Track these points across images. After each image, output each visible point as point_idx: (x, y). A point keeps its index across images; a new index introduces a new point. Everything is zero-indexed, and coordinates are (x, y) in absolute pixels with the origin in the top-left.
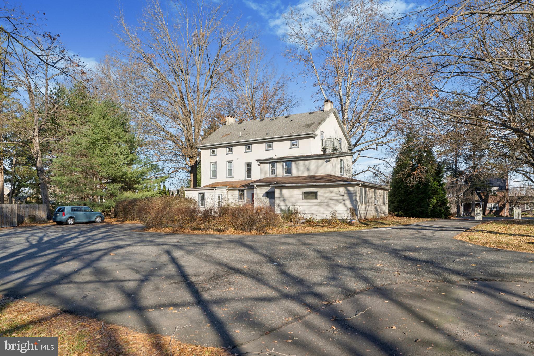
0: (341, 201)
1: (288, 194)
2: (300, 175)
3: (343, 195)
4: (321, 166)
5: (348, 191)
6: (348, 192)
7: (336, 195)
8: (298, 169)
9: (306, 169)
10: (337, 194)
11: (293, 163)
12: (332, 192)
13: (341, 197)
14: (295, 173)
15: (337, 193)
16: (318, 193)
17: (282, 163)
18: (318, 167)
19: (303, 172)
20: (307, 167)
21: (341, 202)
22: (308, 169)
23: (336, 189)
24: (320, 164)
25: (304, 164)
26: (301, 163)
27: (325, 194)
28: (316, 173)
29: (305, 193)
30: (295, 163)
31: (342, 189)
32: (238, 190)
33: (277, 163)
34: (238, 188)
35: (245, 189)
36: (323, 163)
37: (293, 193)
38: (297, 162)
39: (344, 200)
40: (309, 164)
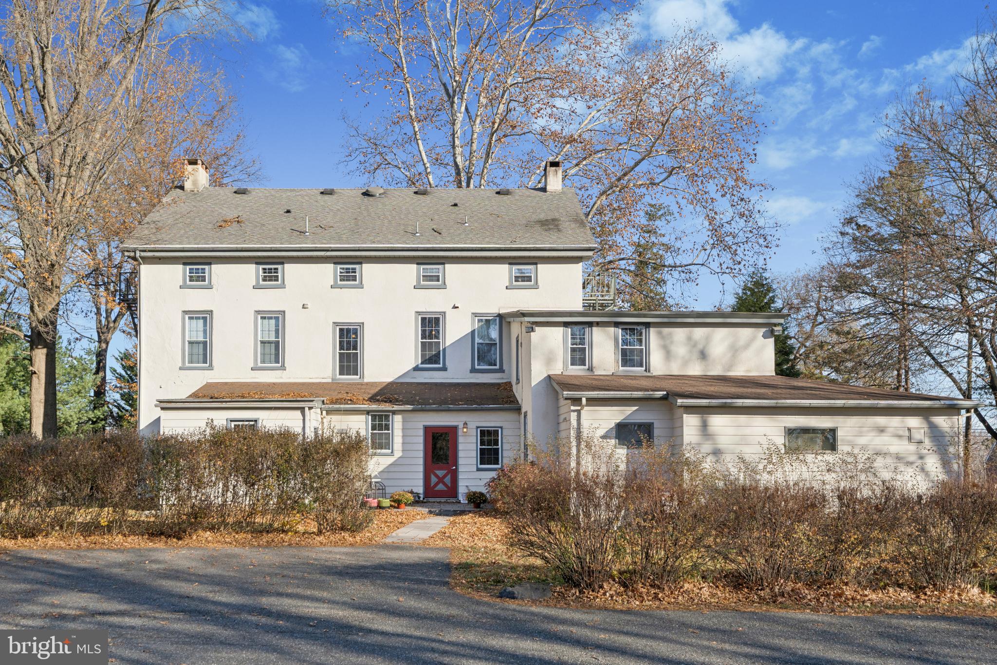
0: (912, 458)
1: (731, 431)
2: (676, 372)
3: (920, 442)
4: (747, 346)
5: (933, 427)
6: (932, 432)
7: (895, 441)
8: (668, 354)
9: (695, 355)
10: (900, 437)
11: (653, 331)
12: (881, 430)
13: (912, 448)
14: (658, 364)
15: (901, 433)
16: (840, 434)
17: (612, 330)
18: (735, 350)
19: (686, 363)
20: (700, 347)
21: (912, 463)
22: (703, 355)
23: (894, 422)
24: (742, 342)
25: (689, 338)
26: (679, 334)
27: (860, 434)
28: (730, 367)
29: (790, 432)
30: (660, 333)
31: (914, 422)
32: (368, 412)
33: (595, 329)
34: (365, 407)
35: (394, 412)
36: (753, 339)
37: (747, 431)
38: (666, 330)
39: (921, 457)
40: (708, 339)
